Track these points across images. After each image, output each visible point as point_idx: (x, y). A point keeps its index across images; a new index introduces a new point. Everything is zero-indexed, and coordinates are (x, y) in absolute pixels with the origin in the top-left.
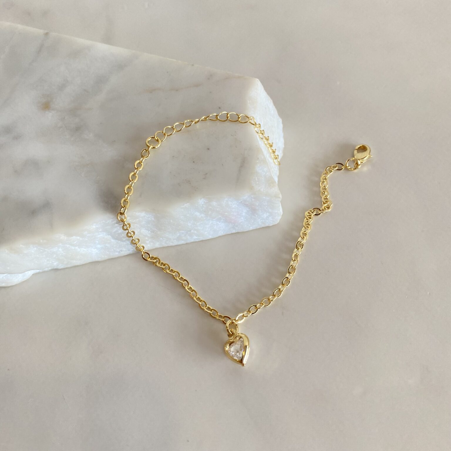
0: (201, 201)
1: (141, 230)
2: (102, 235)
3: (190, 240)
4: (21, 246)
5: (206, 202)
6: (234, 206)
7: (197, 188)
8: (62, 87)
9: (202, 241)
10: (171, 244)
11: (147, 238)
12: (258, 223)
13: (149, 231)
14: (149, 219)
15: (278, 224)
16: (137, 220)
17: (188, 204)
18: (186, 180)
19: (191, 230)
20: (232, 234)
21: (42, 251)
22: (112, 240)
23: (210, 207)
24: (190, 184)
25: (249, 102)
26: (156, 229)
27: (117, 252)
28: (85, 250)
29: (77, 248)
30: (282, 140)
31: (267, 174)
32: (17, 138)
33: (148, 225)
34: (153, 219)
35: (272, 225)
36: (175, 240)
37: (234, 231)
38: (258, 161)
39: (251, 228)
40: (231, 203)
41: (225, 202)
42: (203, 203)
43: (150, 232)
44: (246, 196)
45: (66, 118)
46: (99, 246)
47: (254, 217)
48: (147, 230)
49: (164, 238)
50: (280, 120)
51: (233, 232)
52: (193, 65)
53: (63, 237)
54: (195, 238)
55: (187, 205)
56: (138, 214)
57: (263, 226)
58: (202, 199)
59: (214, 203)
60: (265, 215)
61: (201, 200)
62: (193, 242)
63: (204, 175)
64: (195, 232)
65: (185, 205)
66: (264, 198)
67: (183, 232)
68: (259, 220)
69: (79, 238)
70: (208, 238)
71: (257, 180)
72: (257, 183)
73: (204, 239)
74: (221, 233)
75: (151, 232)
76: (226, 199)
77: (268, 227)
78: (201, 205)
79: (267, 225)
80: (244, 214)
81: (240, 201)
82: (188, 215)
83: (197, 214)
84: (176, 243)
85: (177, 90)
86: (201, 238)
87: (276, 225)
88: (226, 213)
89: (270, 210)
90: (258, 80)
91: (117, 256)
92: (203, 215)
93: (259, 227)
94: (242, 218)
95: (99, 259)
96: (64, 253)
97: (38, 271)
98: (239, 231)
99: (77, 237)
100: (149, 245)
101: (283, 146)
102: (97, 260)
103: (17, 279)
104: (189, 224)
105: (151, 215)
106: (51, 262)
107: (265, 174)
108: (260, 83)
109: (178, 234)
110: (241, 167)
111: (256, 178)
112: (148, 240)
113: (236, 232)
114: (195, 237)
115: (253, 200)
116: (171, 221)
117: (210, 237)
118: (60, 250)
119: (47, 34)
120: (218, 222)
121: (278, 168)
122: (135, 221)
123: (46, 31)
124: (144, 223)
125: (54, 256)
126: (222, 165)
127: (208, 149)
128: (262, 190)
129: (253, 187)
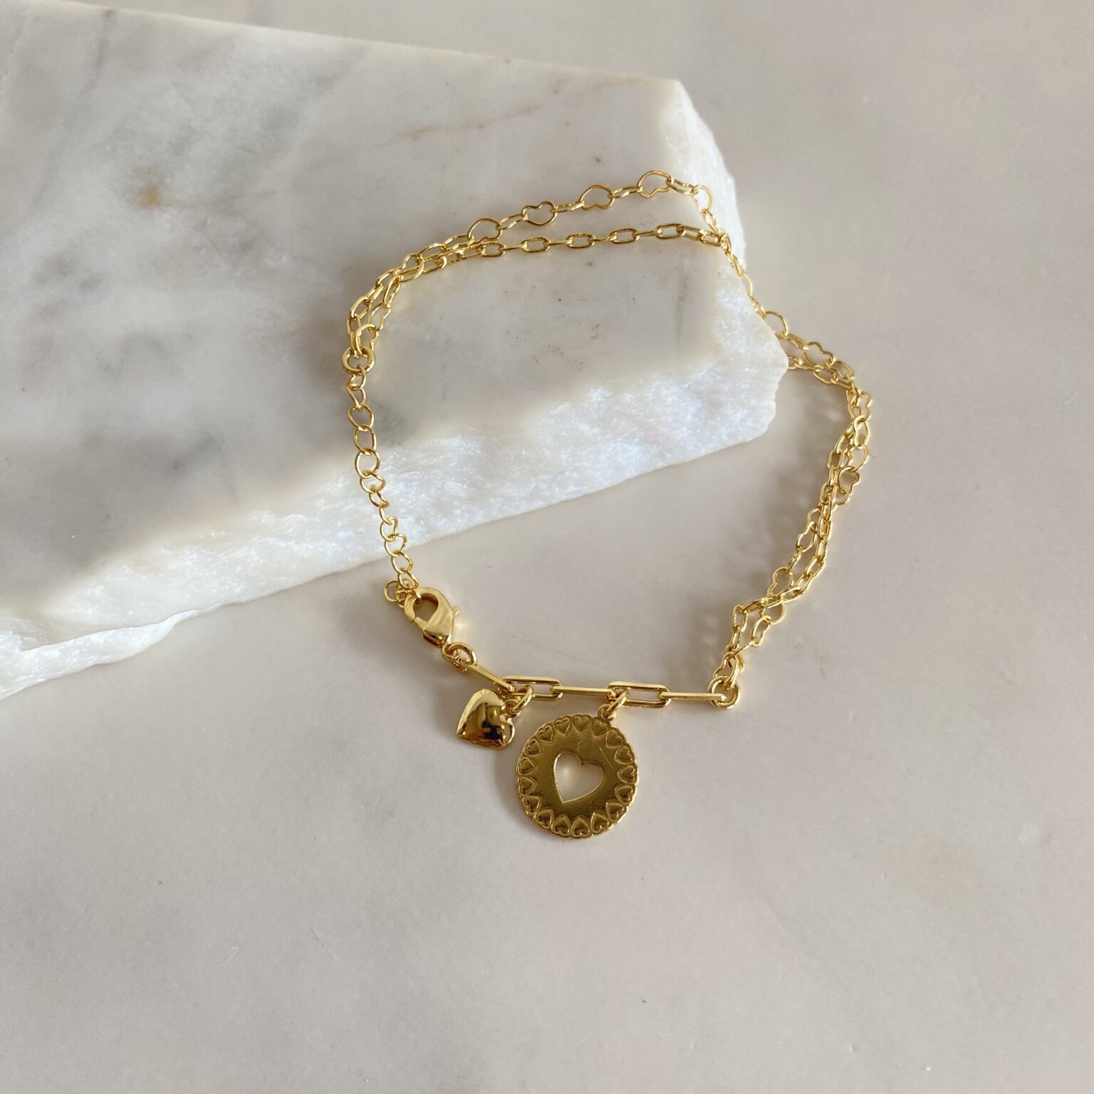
0: (596, 395)
1: (444, 483)
2: (352, 506)
3: (560, 495)
4: (163, 551)
5: (607, 395)
6: (670, 400)
7: (581, 363)
8: (180, 145)
9: (587, 496)
10: (514, 512)
11: (457, 504)
12: (723, 436)
13: (463, 484)
14: (470, 452)
15: (764, 435)
16: (442, 457)
17: (566, 403)
18: (549, 345)
19: (564, 472)
20: (657, 471)
21: (209, 559)
23: (618, 408)
24: (562, 354)
26: (481, 478)
28: (311, 547)
29: (292, 543)
31: (744, 311)
32: (91, 284)
33: (465, 469)
34: (479, 452)
35: (750, 439)
36: (523, 501)
37: (661, 464)
38: (720, 282)
39: (703, 452)
40: (667, 392)
41: (653, 390)
42: (599, 399)
43: (465, 485)
44: (703, 370)
45: (209, 223)
46: (342, 534)
47: (713, 423)
48: (459, 482)
49: (498, 499)
51: (658, 467)
52: (508, 62)
53: (266, 518)
54: (572, 490)
55: (563, 407)
56: (444, 442)
57: (731, 443)
58: (599, 390)
59: (628, 397)
60: (739, 416)
61: (595, 391)
62: (565, 502)
63: (593, 329)
64: (575, 475)
65: (560, 408)
66: (747, 370)
67: (546, 477)
68: (724, 429)
69: (301, 516)
70: (602, 488)
71: (725, 327)
72: (728, 334)
73: (591, 491)
74: (631, 473)
75: (468, 485)
77: (742, 446)
78: (596, 405)
79: (740, 439)
80: (689, 418)
81: (686, 386)
82: (563, 433)
83: (584, 428)
84: (525, 507)
85: (481, 127)
86: (586, 490)
87: (759, 438)
88: (651, 420)
89: (754, 402)
90: (677, 83)
92: (596, 430)
93: (720, 448)
94: (684, 429)
95: (342, 568)
96: (261, 561)
97: (188, 614)
98: (673, 462)
99: (297, 516)
100: (459, 520)
102: (335, 569)
103: (138, 640)
104: (562, 456)
105: (475, 442)
106: (227, 587)
107: (739, 310)
108: (685, 92)
109: (534, 485)
110: (681, 299)
111: (723, 322)
112: (458, 509)
113: (667, 465)
114: (572, 488)
115: (718, 378)
116: (524, 453)
117: (607, 483)
118: (253, 552)
119: (109, 14)
120: (627, 445)
122: (435, 460)
123: (107, 8)
124: (454, 464)
125: (239, 569)
126: (633, 299)
127: (590, 264)
128: (743, 351)
129: (719, 346)
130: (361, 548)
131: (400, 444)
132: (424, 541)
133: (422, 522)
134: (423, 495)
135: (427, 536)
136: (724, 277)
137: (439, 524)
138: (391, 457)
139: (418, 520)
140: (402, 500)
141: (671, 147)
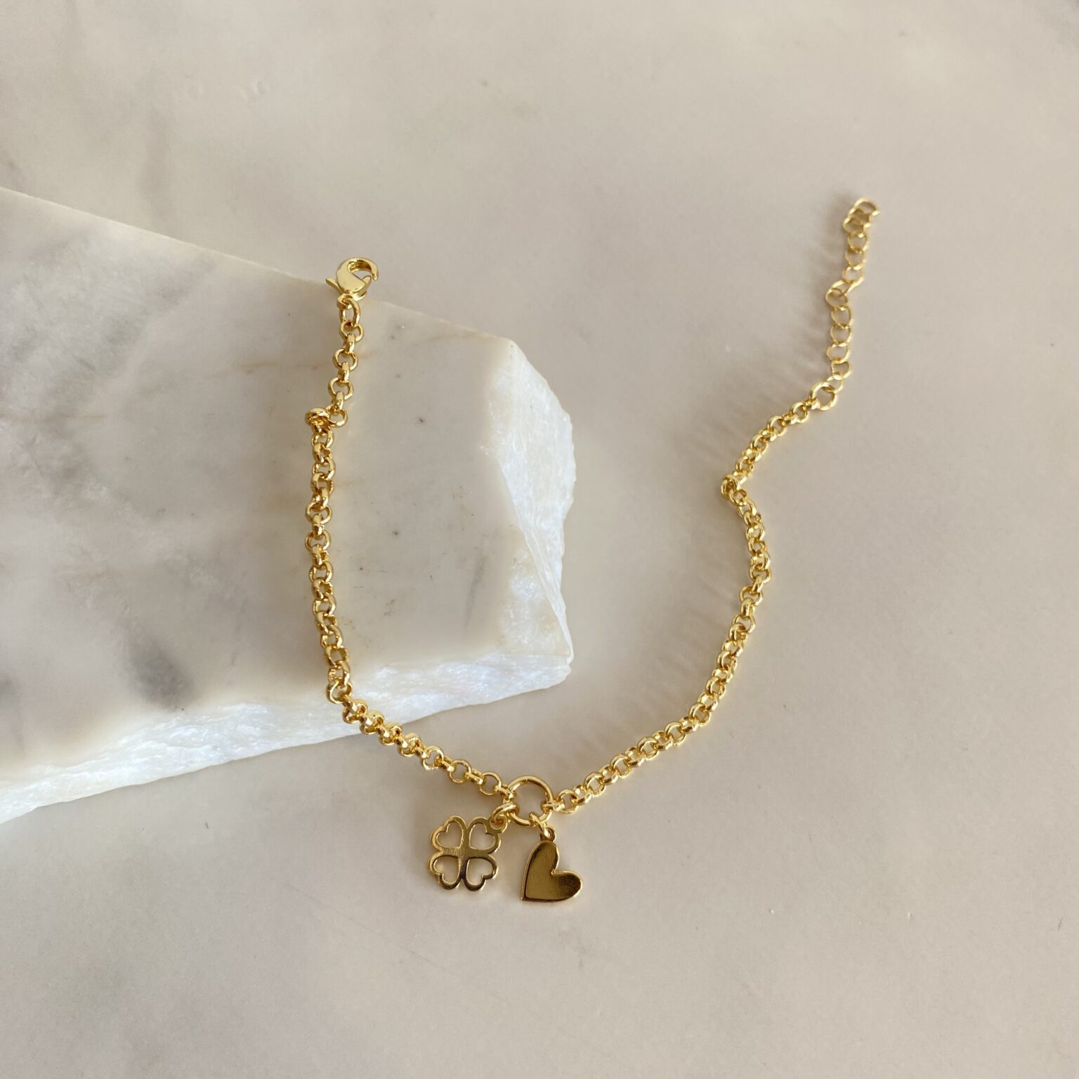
0: (381, 673)
1: (236, 727)
2: (144, 746)
5: (392, 672)
6: (459, 672)
7: (371, 640)
8: (22, 350)
10: (310, 742)
11: (251, 739)
12: (520, 687)
13: (256, 727)
14: (256, 712)
15: (562, 683)
16: (228, 716)
18: (343, 618)
20: (457, 709)
22: (169, 749)
23: (404, 682)
24: (354, 628)
25: (490, 404)
26: (273, 726)
27: (181, 765)
28: (105, 773)
29: (85, 774)
30: (572, 464)
31: (536, 597)
33: (255, 720)
34: (265, 712)
35: (547, 687)
36: (320, 736)
37: (461, 705)
38: (514, 567)
39: (501, 697)
40: (454, 669)
41: (438, 670)
42: (384, 676)
43: (258, 728)
44: (487, 656)
45: (37, 442)
47: (508, 680)
48: (251, 726)
50: (567, 418)
51: (458, 706)
56: (226, 709)
57: (530, 690)
58: (384, 669)
59: (413, 675)
60: (533, 676)
61: (381, 671)
63: (387, 604)
68: (520, 683)
71: (512, 616)
72: (514, 624)
74: (430, 711)
75: (261, 728)
76: (441, 666)
77: (541, 691)
78: (382, 680)
79: (538, 688)
80: (484, 677)
81: (475, 664)
83: (373, 694)
84: (323, 739)
87: (558, 685)
88: (442, 684)
89: (545, 668)
90: (512, 343)
91: (183, 773)
92: (386, 695)
94: (480, 684)
95: (140, 782)
96: (54, 787)
98: (473, 703)
100: (256, 748)
101: (574, 479)
102: (133, 784)
105: (260, 707)
108: (518, 348)
110: (476, 582)
111: (511, 611)
112: (253, 742)
113: (466, 705)
115: (505, 659)
118: (44, 784)
120: (422, 695)
121: (563, 535)
122: (222, 718)
124: (243, 718)
125: (31, 795)
126: (431, 576)
127: (396, 533)
128: (526, 642)
129: (503, 637)
131: (183, 709)
132: (222, 762)
133: (219, 749)
134: (216, 735)
135: (225, 758)
136: (520, 562)
137: (236, 751)
138: (174, 719)
139: (215, 748)
140: (194, 739)
141: (492, 414)
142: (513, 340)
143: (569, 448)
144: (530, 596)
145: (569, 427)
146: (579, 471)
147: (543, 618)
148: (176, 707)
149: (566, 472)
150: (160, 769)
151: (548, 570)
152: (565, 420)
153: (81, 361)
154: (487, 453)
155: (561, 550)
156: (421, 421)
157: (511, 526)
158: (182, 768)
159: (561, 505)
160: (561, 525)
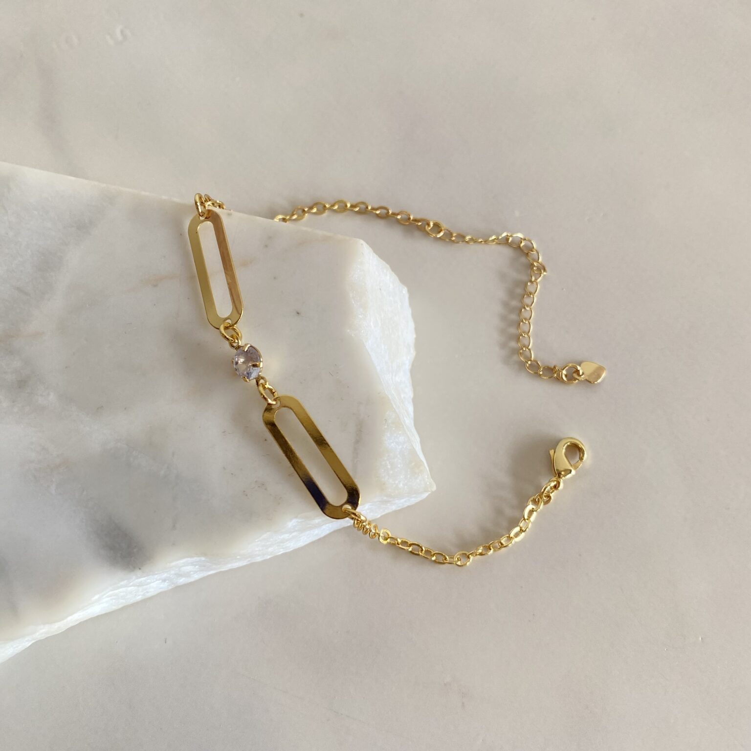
0: (291, 523)
1: (180, 569)
7: (281, 498)
12: (393, 508)
13: (195, 566)
14: (196, 560)
15: (423, 500)
17: (268, 533)
18: (256, 482)
22: (130, 589)
24: (266, 489)
25: (351, 295)
26: (207, 564)
30: (412, 325)
31: (405, 446)
33: (195, 563)
34: (203, 559)
38: (386, 427)
42: (295, 524)
43: (197, 567)
44: (374, 501)
48: (192, 567)
50: (405, 290)
55: (265, 536)
57: (400, 508)
58: (294, 519)
59: (316, 521)
71: (389, 466)
72: (391, 472)
75: (199, 567)
78: (293, 526)
79: (406, 506)
82: (268, 543)
83: (285, 536)
90: (362, 242)
91: (141, 600)
92: (295, 533)
95: (109, 611)
100: (196, 577)
101: (414, 336)
102: (102, 613)
105: (199, 558)
108: (367, 245)
110: (357, 442)
111: (388, 462)
112: (193, 574)
117: (307, 543)
128: (401, 485)
129: (384, 484)
130: (122, 601)
131: (140, 569)
132: (170, 588)
133: (167, 582)
134: (165, 575)
135: (172, 586)
136: (390, 422)
137: (180, 580)
138: (134, 577)
141: (353, 302)
142: (363, 239)
143: (408, 312)
144: (400, 447)
145: (407, 296)
146: (417, 330)
147: (413, 464)
148: (134, 568)
149: (407, 333)
150: (124, 601)
151: (406, 417)
152: (404, 292)
153: (18, 289)
154: (353, 335)
155: (411, 395)
156: (298, 313)
157: (379, 393)
158: (140, 597)
159: (407, 358)
160: (409, 374)
